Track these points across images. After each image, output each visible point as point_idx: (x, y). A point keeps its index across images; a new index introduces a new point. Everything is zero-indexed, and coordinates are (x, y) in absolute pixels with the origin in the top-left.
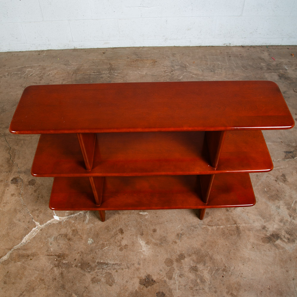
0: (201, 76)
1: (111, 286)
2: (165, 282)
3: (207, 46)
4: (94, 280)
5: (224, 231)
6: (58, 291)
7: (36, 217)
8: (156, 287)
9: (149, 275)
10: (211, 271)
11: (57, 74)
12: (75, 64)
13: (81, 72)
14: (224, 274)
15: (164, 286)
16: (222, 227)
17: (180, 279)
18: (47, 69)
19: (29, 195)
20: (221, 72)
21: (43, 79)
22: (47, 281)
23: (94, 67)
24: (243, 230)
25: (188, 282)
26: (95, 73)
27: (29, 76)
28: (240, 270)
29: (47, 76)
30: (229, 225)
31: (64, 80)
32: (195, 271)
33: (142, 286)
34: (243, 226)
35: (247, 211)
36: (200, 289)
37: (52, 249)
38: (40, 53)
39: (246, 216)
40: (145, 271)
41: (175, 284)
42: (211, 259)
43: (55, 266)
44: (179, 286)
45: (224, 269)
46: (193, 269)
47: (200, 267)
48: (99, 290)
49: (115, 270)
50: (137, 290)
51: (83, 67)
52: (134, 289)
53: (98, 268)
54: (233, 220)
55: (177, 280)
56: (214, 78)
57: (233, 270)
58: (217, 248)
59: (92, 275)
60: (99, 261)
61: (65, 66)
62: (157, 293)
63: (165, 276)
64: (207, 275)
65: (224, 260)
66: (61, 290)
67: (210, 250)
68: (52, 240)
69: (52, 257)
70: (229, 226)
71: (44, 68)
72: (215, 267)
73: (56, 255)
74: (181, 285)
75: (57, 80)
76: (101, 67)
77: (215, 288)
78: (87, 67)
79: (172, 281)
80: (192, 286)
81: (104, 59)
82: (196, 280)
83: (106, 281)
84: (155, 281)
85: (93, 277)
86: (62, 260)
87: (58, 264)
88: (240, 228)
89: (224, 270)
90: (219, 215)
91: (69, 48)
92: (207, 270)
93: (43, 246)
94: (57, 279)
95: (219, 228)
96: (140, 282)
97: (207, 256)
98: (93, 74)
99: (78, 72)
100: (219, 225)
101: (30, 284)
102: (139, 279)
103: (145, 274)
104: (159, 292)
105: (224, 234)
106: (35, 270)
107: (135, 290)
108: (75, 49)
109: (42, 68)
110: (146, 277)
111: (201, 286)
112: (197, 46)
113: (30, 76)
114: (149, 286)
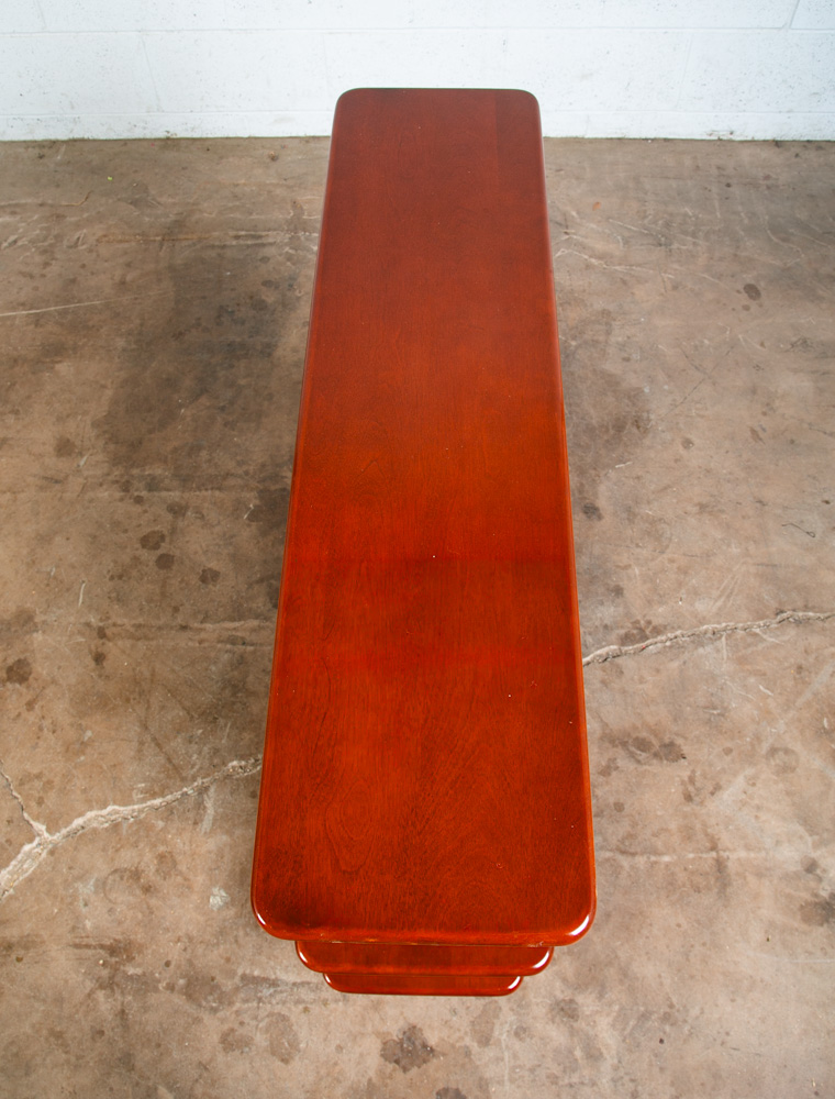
0: (620, 264)
1: (285, 1061)
2: (468, 1053)
3: (647, 139)
4: (230, 1038)
5: (673, 874)
6: (109, 1074)
7: (33, 804)
8: (437, 1073)
9: (414, 1027)
10: (621, 1019)
11: (104, 239)
12: (170, 200)
13: (190, 237)
14: (665, 1033)
15: (463, 1066)
16: (666, 859)
17: (517, 1045)
18: (68, 218)
19: (9, 718)
20: (691, 247)
21: (56, 259)
22: (75, 1038)
23: (238, 215)
24: (737, 874)
25: (543, 1056)
26: (242, 242)
27: (5, 244)
28: (720, 1019)
29: (70, 247)
30: (693, 852)
31: (128, 265)
32: (569, 1016)
33: (391, 1066)
34: (739, 859)
35: (757, 802)
36: (582, 1083)
37: (88, 924)
38: (45, 151)
39: (753, 821)
40: (402, 1013)
41: (501, 1064)
42: (625, 975)
43: (102, 987)
44: (513, 1069)
45: (665, 1013)
46: (562, 1009)
47: (587, 1002)
48: (245, 1076)
49: (301, 1007)
50: (374, 1080)
51: (197, 216)
52: (363, 1076)
53: (242, 995)
54: (707, 835)
55: (507, 1046)
56: (665, 272)
57: (697, 1018)
58: (647, 937)
59: (223, 1021)
60: (248, 972)
61: (132, 207)
62: (438, 1094)
63: (466, 1033)
64: (607, 1035)
65: (667, 982)
66: (120, 1074)
67: (622, 945)
68: (89, 892)
69: (90, 952)
70: (691, 856)
71: (58, 216)
72: (637, 1004)
73: (102, 947)
74: (520, 1066)
75: (106, 264)
76: (263, 217)
77: (632, 1081)
78: (213, 216)
79: (490, 1052)
80: (556, 1070)
81: (274, 181)
82: (571, 1052)
83: (271, 1044)
84: (432, 1050)
85: (226, 1027)
86: (124, 965)
87: (110, 978)
88: (729, 864)
89: (666, 1018)
90: (659, 813)
91: (148, 136)
92: (608, 1015)
93: (60, 910)
94: (106, 1032)
95: (656, 863)
96: (384, 1049)
97: (610, 964)
98: (234, 243)
99: (181, 236)
100: (656, 852)
101: (15, 1050)
102: (379, 1041)
103: (401, 1023)
104: (446, 1090)
105: (671, 884)
106: (34, 997)
107: (364, 1081)
108: (168, 139)
109: (52, 215)
110: (404, 1033)
111: (586, 1072)
112: (611, 139)
113: (10, 245)
114: (412, 1064)
